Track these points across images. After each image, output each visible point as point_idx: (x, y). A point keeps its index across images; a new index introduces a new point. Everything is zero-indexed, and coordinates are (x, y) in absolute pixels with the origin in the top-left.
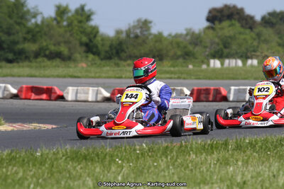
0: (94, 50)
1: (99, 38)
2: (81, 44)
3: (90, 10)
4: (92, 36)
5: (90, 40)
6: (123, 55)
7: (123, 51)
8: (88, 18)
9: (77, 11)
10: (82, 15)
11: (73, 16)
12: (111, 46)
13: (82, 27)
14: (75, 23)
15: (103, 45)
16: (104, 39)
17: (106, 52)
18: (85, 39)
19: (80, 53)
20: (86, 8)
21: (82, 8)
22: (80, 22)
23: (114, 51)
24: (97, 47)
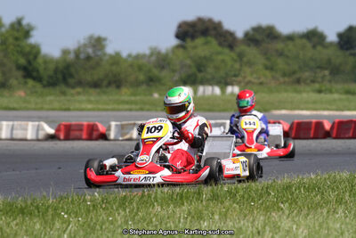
0: (35, 74)
1: (40, 60)
2: (19, 67)
3: (28, 25)
4: (31, 57)
5: (29, 62)
6: (71, 81)
7: (71, 76)
8: (27, 34)
9: (12, 26)
10: (18, 31)
11: (7, 32)
12: (56, 71)
13: (18, 46)
14: (11, 40)
15: (45, 69)
16: (47, 61)
17: (50, 77)
18: (22, 61)
19: (17, 79)
20: (24, 22)
21: (19, 22)
22: (17, 39)
23: (60, 76)
24: (38, 71)
